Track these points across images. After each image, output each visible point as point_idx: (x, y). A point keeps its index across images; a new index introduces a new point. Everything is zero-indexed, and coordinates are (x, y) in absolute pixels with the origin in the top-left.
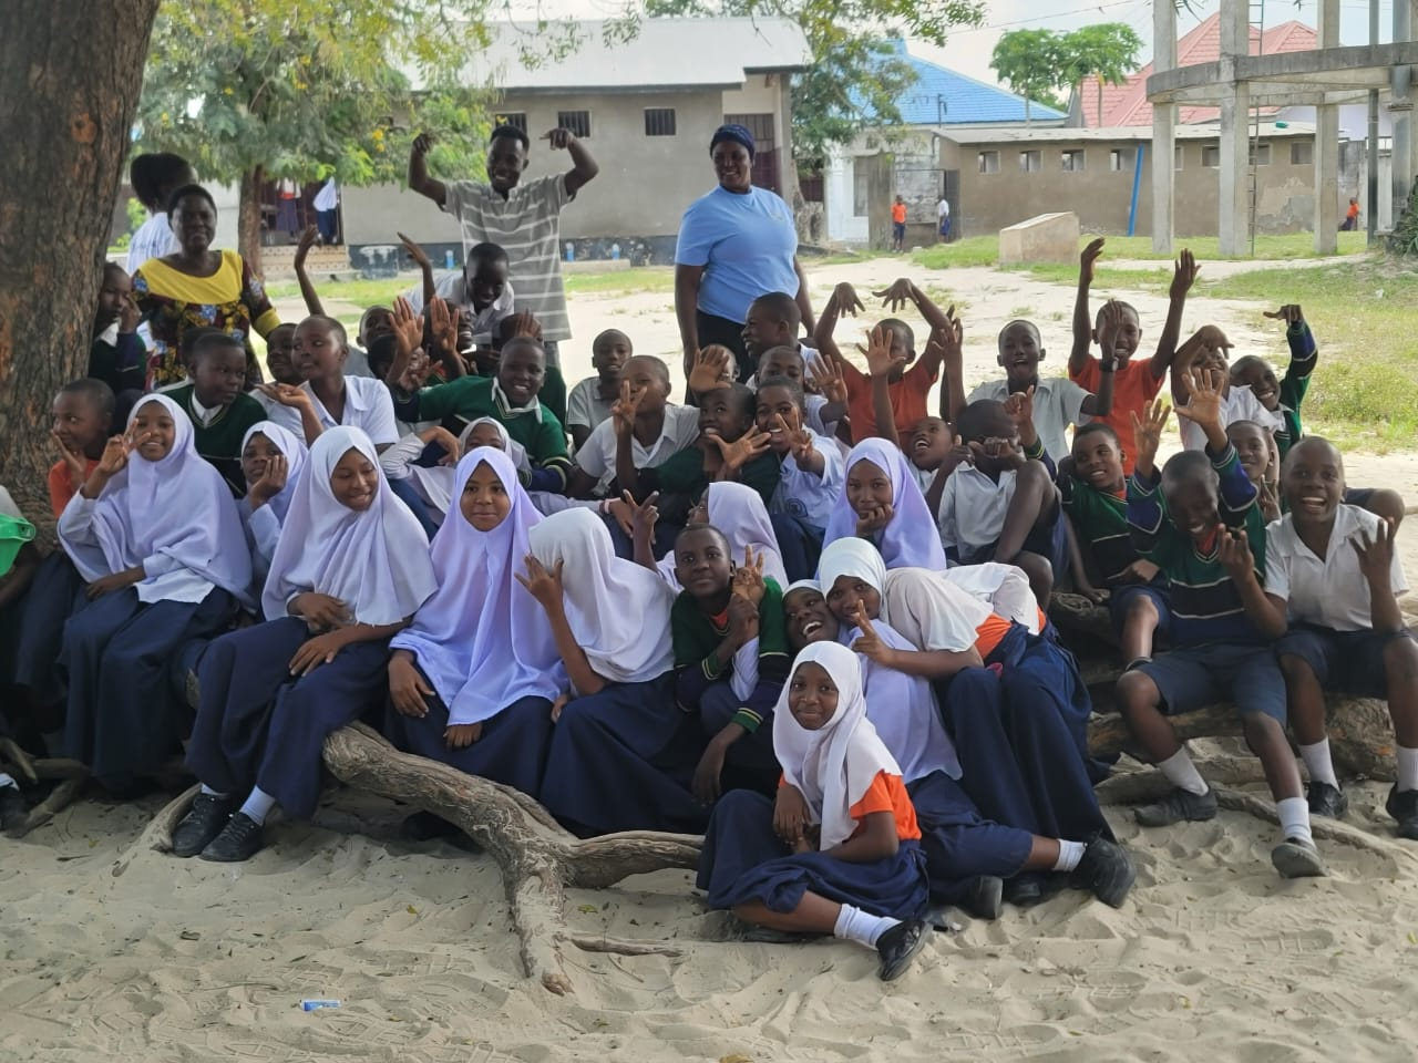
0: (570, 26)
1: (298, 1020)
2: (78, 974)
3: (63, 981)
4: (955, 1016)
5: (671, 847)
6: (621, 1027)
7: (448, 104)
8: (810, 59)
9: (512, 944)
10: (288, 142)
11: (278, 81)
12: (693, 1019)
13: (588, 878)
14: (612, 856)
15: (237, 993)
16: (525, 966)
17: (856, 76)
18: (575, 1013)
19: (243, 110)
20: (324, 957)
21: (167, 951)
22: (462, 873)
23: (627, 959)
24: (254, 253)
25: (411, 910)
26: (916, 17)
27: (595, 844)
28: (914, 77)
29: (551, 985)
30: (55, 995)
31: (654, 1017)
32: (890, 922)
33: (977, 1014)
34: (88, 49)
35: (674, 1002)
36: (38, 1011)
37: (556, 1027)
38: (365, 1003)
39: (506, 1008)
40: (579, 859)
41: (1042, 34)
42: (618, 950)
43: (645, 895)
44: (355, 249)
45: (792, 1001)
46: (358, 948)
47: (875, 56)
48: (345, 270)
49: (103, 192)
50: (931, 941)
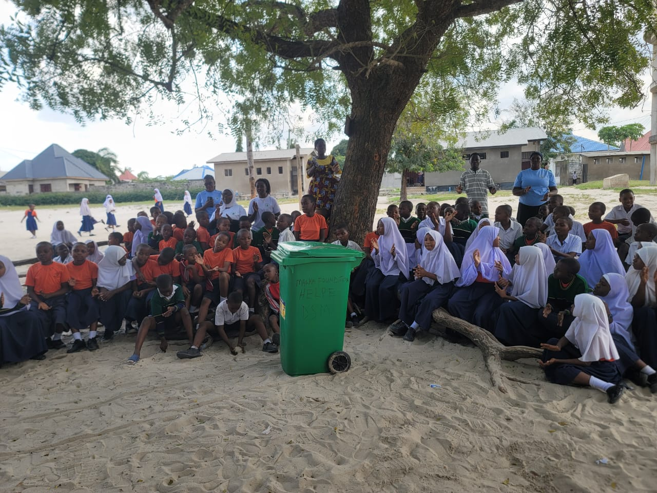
0: (487, 132)
1: (430, 390)
2: (372, 368)
3: (369, 369)
4: (638, 419)
5: (534, 352)
6: (524, 406)
7: (452, 152)
8: (546, 137)
9: (487, 375)
10: (414, 163)
11: (412, 148)
12: (548, 407)
13: (508, 358)
14: (516, 352)
15: (412, 379)
16: (493, 383)
17: (559, 141)
18: (509, 400)
19: (404, 155)
20: (435, 372)
21: (394, 364)
22: (470, 351)
23: (523, 384)
24: (405, 189)
25: (457, 361)
26: (587, 123)
27: (510, 348)
28: (576, 141)
29: (500, 389)
30: (367, 373)
31: (534, 405)
32: (611, 385)
33: (646, 420)
34: (379, 139)
35: (540, 401)
36: (363, 377)
37: (504, 403)
38: (448, 387)
39: (488, 395)
40: (507, 352)
41: (614, 127)
42: (520, 381)
43: (525, 364)
44: (427, 187)
45: (580, 407)
46: (444, 371)
47: (565, 136)
48: (424, 192)
49: (380, 172)
50: (625, 393)
